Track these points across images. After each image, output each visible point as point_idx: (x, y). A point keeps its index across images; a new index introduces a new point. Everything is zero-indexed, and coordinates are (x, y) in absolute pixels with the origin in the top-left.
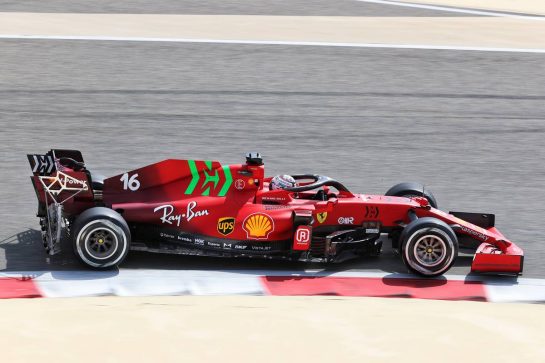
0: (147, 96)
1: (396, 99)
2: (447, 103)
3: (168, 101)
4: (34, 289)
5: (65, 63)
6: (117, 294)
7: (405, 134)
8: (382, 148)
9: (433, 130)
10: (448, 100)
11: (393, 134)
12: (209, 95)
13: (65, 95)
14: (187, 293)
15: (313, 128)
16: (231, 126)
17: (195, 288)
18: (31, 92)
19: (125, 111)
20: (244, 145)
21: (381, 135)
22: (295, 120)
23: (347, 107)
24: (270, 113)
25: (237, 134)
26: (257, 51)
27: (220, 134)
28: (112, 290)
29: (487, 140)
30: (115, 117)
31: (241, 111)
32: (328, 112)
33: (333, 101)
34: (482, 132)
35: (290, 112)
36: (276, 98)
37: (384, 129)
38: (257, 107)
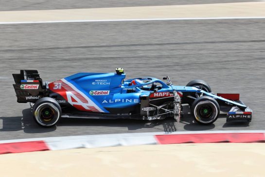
0: (95, 49)
1: (217, 44)
2: (242, 45)
3: (105, 51)
4: (45, 146)
5: (55, 34)
6: (87, 147)
7: (222, 62)
8: (211, 69)
9: (236, 59)
10: (242, 43)
11: (216, 62)
12: (125, 47)
13: (56, 50)
14: (120, 145)
15: (176, 61)
16: (137, 62)
17: (123, 143)
18: (39, 49)
19: (84, 56)
20: (143, 71)
21: (211, 63)
22: (168, 57)
23: (192, 50)
24: (155, 54)
25: (140, 66)
26: (148, 24)
27: (132, 66)
28: (83, 145)
29: (263, 63)
30: (80, 60)
31: (141, 54)
32: (184, 52)
33: (185, 47)
34: (259, 59)
35: (165, 53)
36: (158, 47)
37: (211, 59)
38: (149, 52)
